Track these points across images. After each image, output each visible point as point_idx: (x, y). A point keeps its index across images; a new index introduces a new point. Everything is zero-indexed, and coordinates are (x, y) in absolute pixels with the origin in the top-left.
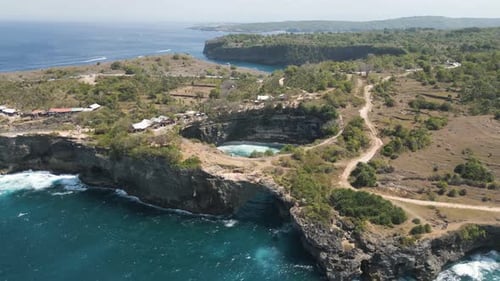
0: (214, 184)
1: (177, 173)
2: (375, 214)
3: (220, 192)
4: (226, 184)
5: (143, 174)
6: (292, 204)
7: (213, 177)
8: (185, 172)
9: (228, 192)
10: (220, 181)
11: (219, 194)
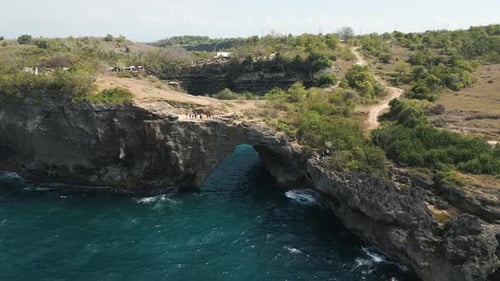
0: (158, 130)
1: (87, 113)
2: (465, 158)
3: (171, 143)
4: (181, 130)
5: (21, 124)
6: (307, 155)
7: (155, 117)
8: (102, 110)
9: (185, 143)
10: (169, 124)
11: (168, 149)
